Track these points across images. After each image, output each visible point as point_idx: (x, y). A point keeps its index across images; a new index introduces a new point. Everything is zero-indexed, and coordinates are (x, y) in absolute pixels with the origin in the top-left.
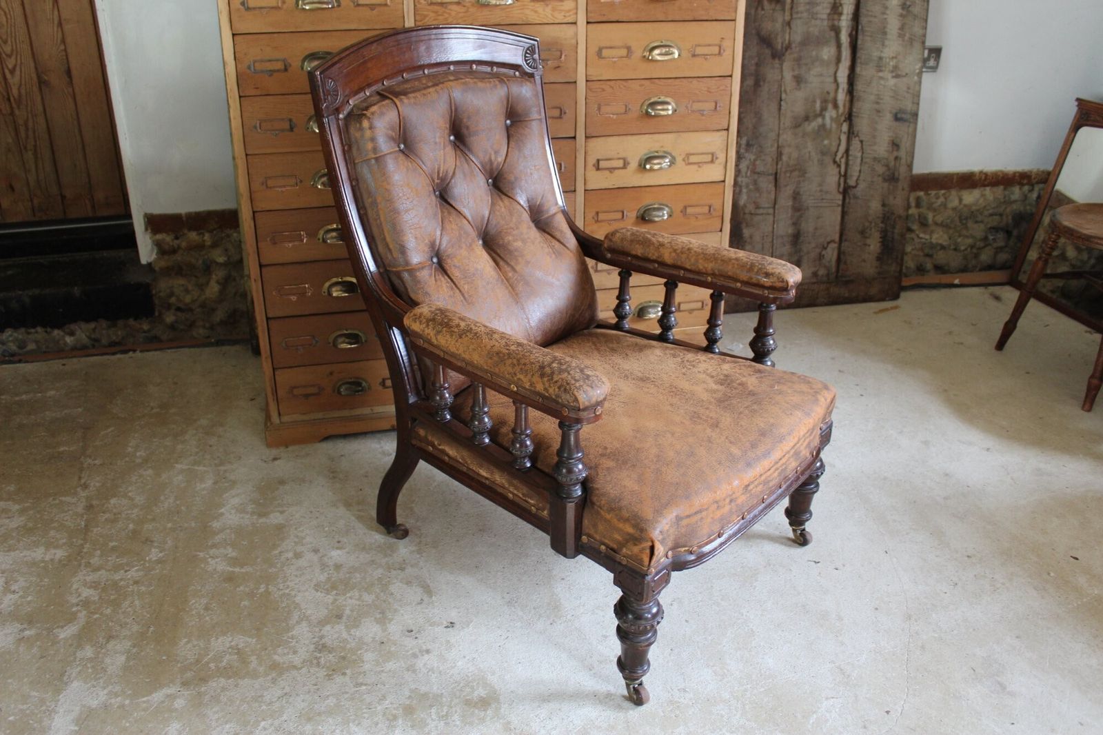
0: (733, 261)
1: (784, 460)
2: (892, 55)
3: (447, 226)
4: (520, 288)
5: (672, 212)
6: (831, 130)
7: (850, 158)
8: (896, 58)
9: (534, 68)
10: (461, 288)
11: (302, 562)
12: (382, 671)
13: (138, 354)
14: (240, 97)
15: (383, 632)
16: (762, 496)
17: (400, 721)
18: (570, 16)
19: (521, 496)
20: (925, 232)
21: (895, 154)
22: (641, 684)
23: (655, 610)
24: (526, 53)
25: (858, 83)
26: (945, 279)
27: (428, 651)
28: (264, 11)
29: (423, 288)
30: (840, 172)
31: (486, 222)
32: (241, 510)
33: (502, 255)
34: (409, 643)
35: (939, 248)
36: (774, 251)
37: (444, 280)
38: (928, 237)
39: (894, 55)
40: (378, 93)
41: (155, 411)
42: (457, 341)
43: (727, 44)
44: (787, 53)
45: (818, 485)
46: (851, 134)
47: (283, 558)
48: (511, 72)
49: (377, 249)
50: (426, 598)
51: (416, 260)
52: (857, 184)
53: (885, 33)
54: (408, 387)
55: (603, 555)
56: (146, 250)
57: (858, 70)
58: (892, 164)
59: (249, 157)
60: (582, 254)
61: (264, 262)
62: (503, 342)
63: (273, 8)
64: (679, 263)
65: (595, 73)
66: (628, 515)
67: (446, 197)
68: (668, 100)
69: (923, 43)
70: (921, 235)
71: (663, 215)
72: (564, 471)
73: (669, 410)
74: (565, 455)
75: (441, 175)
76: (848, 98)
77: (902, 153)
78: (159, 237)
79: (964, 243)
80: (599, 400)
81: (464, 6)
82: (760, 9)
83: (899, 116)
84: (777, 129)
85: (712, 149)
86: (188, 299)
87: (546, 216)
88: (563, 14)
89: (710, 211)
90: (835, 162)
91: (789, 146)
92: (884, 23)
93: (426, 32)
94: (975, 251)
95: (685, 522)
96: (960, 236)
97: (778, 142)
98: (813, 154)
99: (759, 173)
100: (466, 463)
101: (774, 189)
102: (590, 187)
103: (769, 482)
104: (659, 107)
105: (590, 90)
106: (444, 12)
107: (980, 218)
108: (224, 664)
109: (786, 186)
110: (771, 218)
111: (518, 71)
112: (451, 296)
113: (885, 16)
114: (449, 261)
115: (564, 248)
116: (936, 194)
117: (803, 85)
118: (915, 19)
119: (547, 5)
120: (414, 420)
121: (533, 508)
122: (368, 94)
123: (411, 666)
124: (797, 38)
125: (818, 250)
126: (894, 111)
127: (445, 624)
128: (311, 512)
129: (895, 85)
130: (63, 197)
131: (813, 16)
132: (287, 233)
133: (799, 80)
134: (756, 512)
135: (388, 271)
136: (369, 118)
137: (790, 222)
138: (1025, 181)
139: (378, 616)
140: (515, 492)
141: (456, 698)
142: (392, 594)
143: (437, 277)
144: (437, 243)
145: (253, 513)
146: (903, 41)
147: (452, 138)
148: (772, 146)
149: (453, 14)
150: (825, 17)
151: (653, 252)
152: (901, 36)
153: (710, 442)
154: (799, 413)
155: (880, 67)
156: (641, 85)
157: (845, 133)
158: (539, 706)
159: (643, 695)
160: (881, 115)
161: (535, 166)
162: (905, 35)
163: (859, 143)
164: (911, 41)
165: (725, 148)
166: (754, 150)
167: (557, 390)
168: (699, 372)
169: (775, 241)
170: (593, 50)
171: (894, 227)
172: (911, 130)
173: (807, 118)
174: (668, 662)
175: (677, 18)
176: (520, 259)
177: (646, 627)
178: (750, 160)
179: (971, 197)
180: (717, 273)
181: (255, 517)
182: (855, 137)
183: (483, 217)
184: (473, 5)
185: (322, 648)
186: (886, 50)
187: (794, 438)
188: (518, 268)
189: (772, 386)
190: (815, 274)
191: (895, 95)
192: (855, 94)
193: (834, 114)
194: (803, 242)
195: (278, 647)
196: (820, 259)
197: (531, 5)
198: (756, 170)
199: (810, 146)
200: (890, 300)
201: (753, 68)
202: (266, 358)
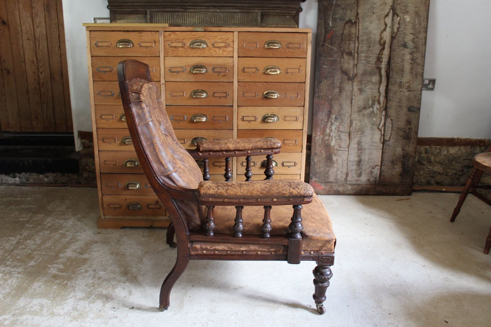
2: (407, 81)
6: (377, 113)
7: (386, 127)
8: (409, 82)
11: (87, 274)
12: (93, 322)
14: (93, 81)
15: (103, 307)
18: (230, 54)
20: (430, 166)
21: (409, 126)
25: (390, 93)
26: (438, 188)
27: (116, 317)
28: (104, 47)
30: (381, 134)
32: (74, 251)
34: (111, 313)
35: (438, 173)
36: (348, 168)
38: (432, 168)
43: (302, 68)
44: (355, 78)
46: (386, 116)
47: (80, 272)
50: (128, 296)
52: (390, 139)
53: (403, 71)
56: (78, 146)
57: (390, 87)
58: (407, 131)
59: (96, 105)
61: (100, 149)
63: (107, 46)
65: (242, 79)
68: (275, 92)
69: (422, 76)
70: (429, 167)
76: (385, 100)
77: (412, 126)
78: (83, 141)
79: (451, 172)
81: (185, 48)
82: (342, 58)
83: (410, 109)
84: (350, 112)
85: (296, 115)
88: (227, 53)
89: (296, 143)
91: (356, 120)
92: (403, 67)
94: (457, 176)
96: (449, 169)
97: (351, 118)
98: (368, 124)
99: (341, 132)
101: (348, 139)
102: (240, 128)
104: (271, 95)
105: (239, 85)
106: (176, 50)
107: (459, 161)
108: (33, 309)
109: (355, 138)
110: (347, 152)
113: (403, 64)
116: (435, 148)
117: (363, 93)
118: (418, 65)
119: (220, 49)
123: (106, 322)
124: (360, 72)
125: (370, 169)
126: (408, 107)
127: (130, 307)
128: (101, 255)
129: (409, 95)
130: (56, 123)
131: (368, 62)
133: (361, 90)
137: (356, 155)
138: (482, 144)
139: (104, 300)
146: (413, 75)
148: (348, 120)
149: (180, 51)
150: (374, 63)
152: (411, 73)
155: (401, 86)
156: (263, 85)
157: (384, 116)
160: (401, 108)
162: (413, 72)
163: (390, 120)
164: (416, 75)
165: (303, 114)
166: (339, 121)
169: (349, 164)
170: (241, 68)
171: (409, 161)
172: (417, 116)
173: (365, 108)
175: (279, 56)
178: (337, 125)
179: (453, 150)
181: (78, 254)
182: (389, 117)
184: (188, 48)
185: (75, 309)
186: (404, 79)
190: (369, 180)
191: (409, 99)
192: (388, 98)
193: (378, 106)
194: (362, 165)
195: (58, 306)
196: (371, 173)
197: (213, 49)
198: (340, 130)
199: (366, 121)
200: (407, 195)
201: (338, 84)
202: (99, 190)
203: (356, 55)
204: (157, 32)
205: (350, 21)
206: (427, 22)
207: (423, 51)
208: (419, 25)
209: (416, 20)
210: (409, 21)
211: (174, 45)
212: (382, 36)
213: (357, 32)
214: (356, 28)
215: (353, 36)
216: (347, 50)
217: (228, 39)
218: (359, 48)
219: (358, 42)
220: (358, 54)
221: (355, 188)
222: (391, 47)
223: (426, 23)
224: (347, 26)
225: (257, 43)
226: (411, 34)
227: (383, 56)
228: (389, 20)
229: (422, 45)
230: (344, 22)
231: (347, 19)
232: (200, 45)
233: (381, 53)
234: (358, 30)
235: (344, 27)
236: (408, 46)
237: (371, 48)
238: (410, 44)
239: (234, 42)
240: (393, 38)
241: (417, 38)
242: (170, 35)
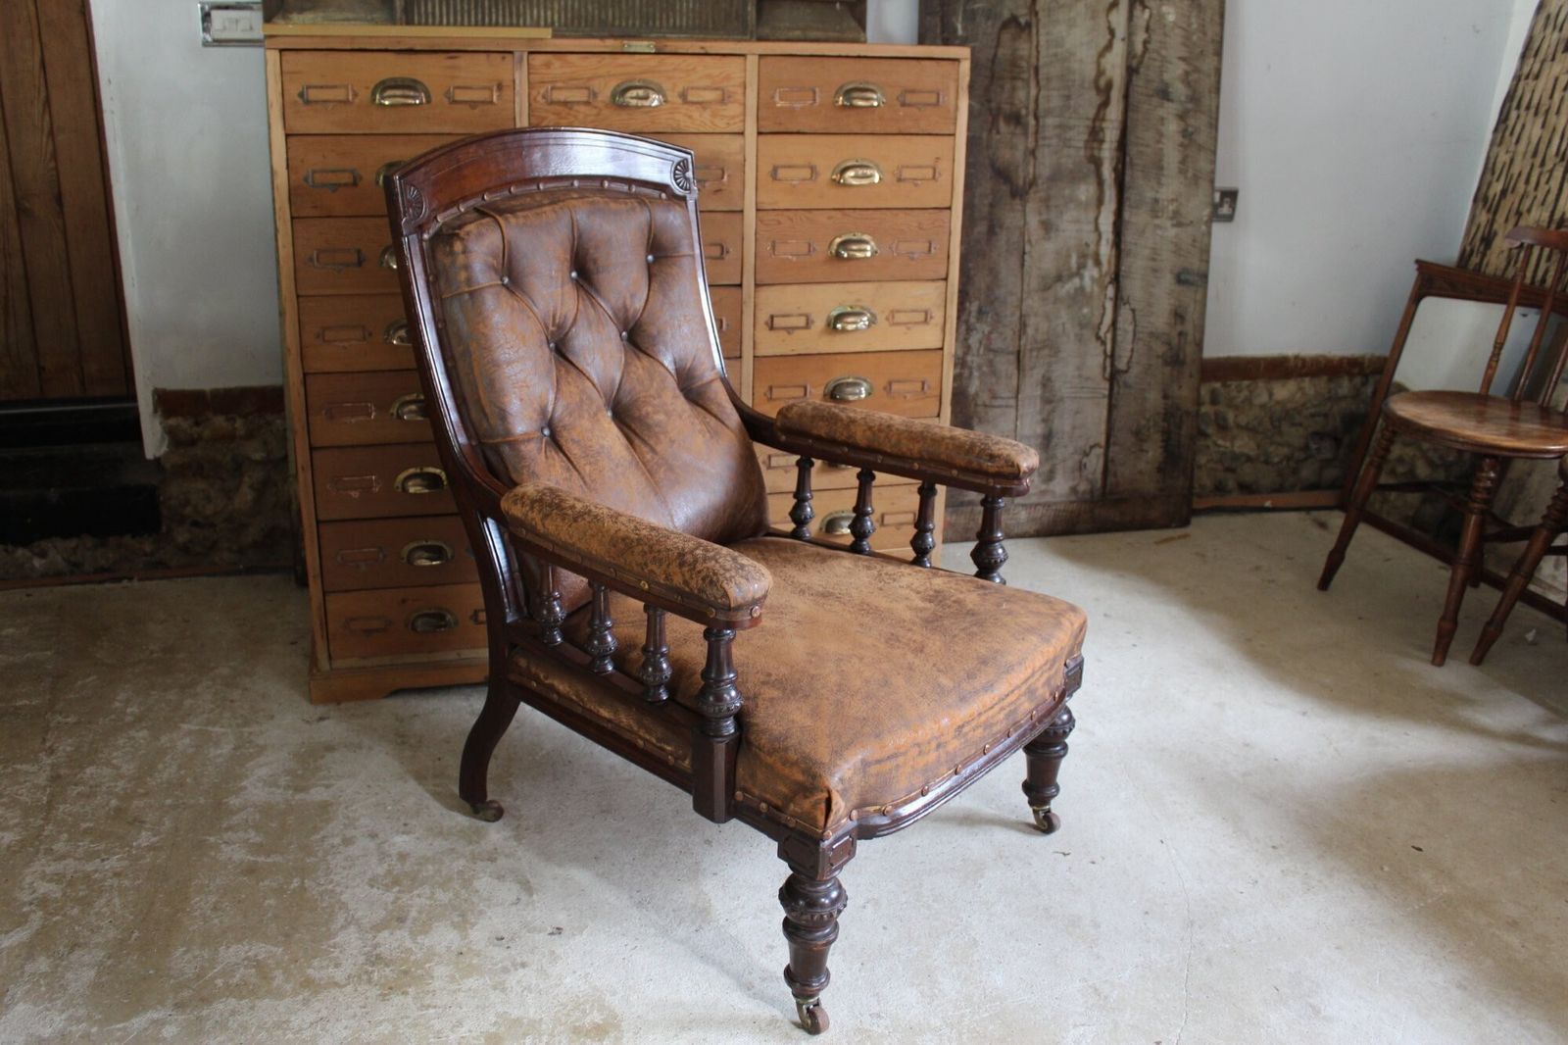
0: (948, 441)
1: (1012, 698)
2: (1171, 196)
3: (564, 388)
4: (661, 474)
5: (871, 388)
6: (1092, 292)
7: (1119, 332)
8: (1176, 200)
9: (686, 189)
10: (580, 469)
11: (353, 850)
12: (459, 990)
13: (136, 583)
14: (292, 218)
15: (462, 940)
16: (982, 746)
18: (735, 123)
19: (654, 741)
20: (1224, 439)
21: (1179, 328)
22: (817, 1004)
23: (834, 894)
24: (676, 169)
25: (1127, 233)
26: (1252, 501)
27: (523, 965)
28: (331, 106)
29: (529, 466)
30: (1105, 352)
31: (617, 387)
32: (271, 783)
33: (637, 431)
34: (498, 954)
35: (1243, 459)
37: (557, 459)
38: (1228, 444)
39: (1173, 196)
40: (477, 210)
41: (155, 655)
42: (570, 526)
43: (943, 166)
44: (1031, 191)
45: (1065, 747)
46: (1118, 300)
47: (326, 845)
48: (656, 193)
49: (469, 414)
50: (524, 897)
51: (520, 428)
52: (1129, 368)
53: (1161, 168)
54: (505, 600)
55: (763, 816)
56: (154, 439)
57: (1126, 215)
58: (1175, 341)
59: (301, 299)
60: (747, 436)
61: (317, 443)
62: (632, 526)
63: (340, 102)
64: (876, 445)
65: (767, 201)
66: (795, 758)
67: (564, 350)
68: (866, 237)
69: (1212, 181)
70: (1220, 442)
71: (860, 393)
72: (711, 699)
73: (858, 631)
74: (713, 675)
75: (557, 321)
76: (1114, 252)
77: (1189, 327)
78: (173, 422)
79: (1278, 453)
80: (757, 596)
81: (596, 107)
82: (994, 132)
83: (1183, 277)
84: (1019, 290)
85: (925, 305)
86: (209, 510)
87: (700, 383)
88: (725, 121)
89: (923, 388)
90: (1098, 338)
91: (1036, 315)
92: (1159, 157)
93: (543, 135)
94: (1292, 464)
96: (1272, 444)
97: (1021, 310)
99: (994, 351)
100: (582, 700)
101: (1016, 372)
102: (761, 352)
103: (992, 725)
104: (854, 247)
105: (762, 221)
106: (569, 114)
107: (1298, 419)
108: (235, 980)
109: (1032, 369)
110: (1013, 411)
111: (664, 192)
112: (566, 479)
114: (565, 434)
115: (724, 427)
116: (1237, 386)
117: (1053, 235)
118: (1200, 151)
119: (704, 109)
120: (514, 646)
121: (670, 757)
122: (462, 210)
123: (500, 983)
124: (1045, 171)
125: (1077, 457)
126: (1176, 271)
127: (550, 930)
128: (369, 786)
129: (1176, 236)
130: (41, 368)
131: (1066, 143)
132: (349, 405)
133: (1047, 227)
134: (975, 766)
135: (484, 444)
136: (463, 239)
137: (1039, 418)
138: (1356, 370)
139: (456, 920)
140: (648, 737)
141: (561, 1025)
142: (477, 891)
143: (548, 453)
144: (550, 409)
145: (287, 788)
146: (1186, 178)
147: (574, 274)
148: (1013, 314)
149: (581, 116)
150: (1081, 144)
151: (841, 430)
152: (1182, 172)
153: (911, 669)
154: (1034, 639)
155: (1156, 211)
156: (830, 218)
157: (1111, 299)
158: (676, 1036)
159: (820, 1020)
160: (1159, 275)
161: (685, 316)
162: (1187, 171)
163: (1130, 312)
164: (1196, 178)
165: (943, 304)
166: (989, 320)
167: (700, 582)
168: (900, 587)
170: (766, 168)
171: (1180, 427)
172: (1199, 297)
173: (1059, 278)
174: (857, 979)
175: (877, 130)
176: (662, 437)
177: (822, 916)
178: (983, 332)
179: (1284, 391)
180: (926, 457)
181: (291, 792)
182: (1125, 304)
183: (613, 380)
184: (607, 106)
185: (376, 959)
186: (1164, 190)
187: (1026, 669)
188: (658, 448)
189: (999, 605)
190: (1074, 490)
191: (1177, 249)
192: (1123, 247)
193: (1095, 273)
194: (1056, 445)
195: (314, 958)
196: (1080, 469)
197: (684, 108)
198: (992, 347)
199: (1064, 316)
200: (1176, 527)
201: (986, 210)
202: (314, 577)
203: (1032, 122)
204: (509, 56)
205: (1014, 20)
206: (1222, 25)
207: (1214, 108)
208: (1201, 35)
209: (1193, 20)
210: (1175, 23)
211: (559, 96)
212: (1102, 68)
213: (1034, 53)
214: (1031, 42)
215: (1024, 64)
216: (1006, 107)
217: (728, 78)
218: (1041, 100)
219: (1038, 83)
220: (1036, 118)
221: (1039, 515)
222: (1126, 97)
223: (1217, 29)
224: (1006, 37)
225: (814, 92)
226: (1183, 59)
227: (1104, 125)
228: (1119, 19)
229: (1210, 92)
230: (998, 24)
231: (1006, 15)
232: (646, 98)
233: (1101, 116)
234: (1037, 46)
235: (999, 39)
236: (1173, 96)
237: (1072, 102)
238: (1179, 90)
239: (745, 88)
240: (1131, 71)
241: (1197, 70)
242: (548, 65)
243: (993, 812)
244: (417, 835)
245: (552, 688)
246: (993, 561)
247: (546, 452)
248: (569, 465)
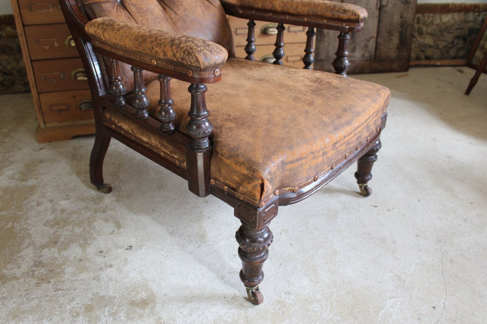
0: (322, 5)
1: (360, 129)
4: (180, 24)
10: (136, 19)
11: (41, 208)
12: (76, 280)
15: (83, 253)
16: (345, 154)
17: (81, 317)
19: (169, 153)
20: (421, 38)
22: (257, 289)
23: (266, 235)
26: (432, 62)
27: (111, 266)
32: (11, 177)
33: (168, 4)
34: (99, 260)
35: (428, 47)
37: (123, 12)
42: (116, 34)
45: (376, 157)
47: (29, 206)
50: (116, 230)
52: (387, 4)
54: (98, 84)
55: (226, 193)
60: (224, 13)
61: (26, 23)
64: (286, 10)
66: (243, 160)
70: (420, 40)
72: (194, 127)
73: (278, 95)
74: (195, 113)
79: (442, 44)
80: (217, 62)
86: (10, 67)
94: (447, 49)
95: (288, 167)
96: (439, 40)
100: (134, 133)
103: (350, 143)
107: (451, 31)
114: (128, 1)
115: (211, 5)
116: (428, 16)
120: (104, 108)
121: (177, 161)
123: (97, 276)
125: (365, 42)
127: (126, 247)
128: (55, 178)
132: (39, 4)
134: (340, 165)
138: (476, 10)
139: (82, 242)
140: (165, 151)
141: (125, 300)
142: (94, 228)
143: (118, 9)
145: (18, 180)
153: (307, 113)
154: (368, 100)
158: (184, 306)
159: (259, 298)
167: (182, 54)
168: (299, 76)
171: (406, 30)
174: (278, 273)
176: (180, 7)
177: (259, 248)
179: (446, 18)
180: (311, 14)
181: (19, 181)
185: (39, 264)
187: (366, 114)
188: (179, 12)
189: (349, 85)
190: (363, 56)
194: (357, 37)
195: (8, 264)
196: (366, 47)
200: (403, 72)
202: (33, 86)
243: (340, 186)
244: (72, 200)
245: (121, 127)
246: (343, 66)
247: (117, 9)
248: (130, 16)
